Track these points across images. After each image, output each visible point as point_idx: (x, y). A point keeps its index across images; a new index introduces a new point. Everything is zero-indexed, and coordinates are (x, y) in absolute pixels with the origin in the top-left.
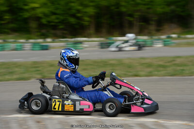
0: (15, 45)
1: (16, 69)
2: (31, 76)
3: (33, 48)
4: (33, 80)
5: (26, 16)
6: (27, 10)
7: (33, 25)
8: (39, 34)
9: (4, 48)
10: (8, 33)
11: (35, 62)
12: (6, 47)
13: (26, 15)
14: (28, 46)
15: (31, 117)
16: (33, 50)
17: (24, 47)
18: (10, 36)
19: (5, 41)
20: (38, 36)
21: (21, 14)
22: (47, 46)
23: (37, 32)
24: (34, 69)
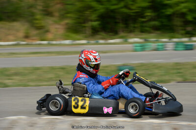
0: (156, 44)
1: (156, 71)
2: (170, 78)
3: (176, 47)
4: (172, 83)
5: (168, 13)
7: (177, 22)
8: (183, 32)
9: (144, 48)
10: (150, 32)
11: (177, 63)
12: (146, 47)
13: (169, 11)
15: (166, 123)
16: (175, 50)
17: (166, 47)
18: (152, 35)
19: (146, 41)
20: (182, 34)
21: (164, 11)
22: (191, 45)
23: (182, 30)
24: (175, 71)
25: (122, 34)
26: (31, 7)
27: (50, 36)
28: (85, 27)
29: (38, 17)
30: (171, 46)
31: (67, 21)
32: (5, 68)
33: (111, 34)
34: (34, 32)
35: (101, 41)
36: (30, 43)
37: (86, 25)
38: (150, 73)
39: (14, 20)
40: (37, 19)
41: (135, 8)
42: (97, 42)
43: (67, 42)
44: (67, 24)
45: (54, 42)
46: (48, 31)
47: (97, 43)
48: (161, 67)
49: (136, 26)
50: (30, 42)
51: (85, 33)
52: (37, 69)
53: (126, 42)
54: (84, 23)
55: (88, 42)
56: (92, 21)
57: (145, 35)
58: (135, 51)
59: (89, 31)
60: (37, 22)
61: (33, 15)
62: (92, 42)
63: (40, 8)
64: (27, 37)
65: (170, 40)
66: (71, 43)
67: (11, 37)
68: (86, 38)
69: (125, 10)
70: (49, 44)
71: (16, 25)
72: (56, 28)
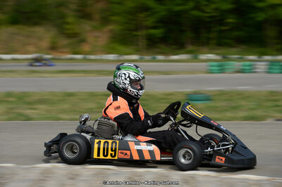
0: (241, 63)
1: (243, 103)
2: (265, 114)
3: (270, 69)
4: (269, 121)
5: (259, 19)
6: (262, 10)
7: (271, 32)
8: (279, 47)
9: (224, 69)
10: (230, 46)
11: (272, 92)
12: (226, 67)
13: (261, 17)
14: (261, 66)
15: (268, 180)
16: (269, 73)
17: (256, 68)
18: (234, 50)
20: (277, 50)
21: (252, 15)
24: (270, 104)
25: (190, 48)
26: (60, 5)
27: (86, 48)
28: (136, 36)
29: (70, 20)
30: (263, 67)
31: (111, 27)
32: (23, 92)
33: (174, 47)
34: (65, 42)
35: (160, 57)
36: (57, 57)
37: (139, 33)
38: (234, 105)
39: (36, 24)
40: (68, 23)
41: (210, 10)
42: (154, 58)
43: (111, 57)
44: (111, 31)
45: (92, 57)
46: (83, 41)
47: (154, 60)
48: (249, 97)
49: (211, 36)
50: (57, 55)
51: (137, 45)
52: (71, 95)
53: (195, 59)
54: (136, 30)
55: (142, 58)
56: (147, 28)
57: (223, 50)
58: (211, 72)
59: (143, 43)
60: (68, 26)
61: (62, 17)
62: (147, 58)
63: (73, 7)
64: (53, 48)
65: (259, 58)
66: (116, 58)
67: (31, 48)
68: (137, 52)
69: (195, 13)
70: (85, 60)
71: (39, 30)
72: (95, 37)
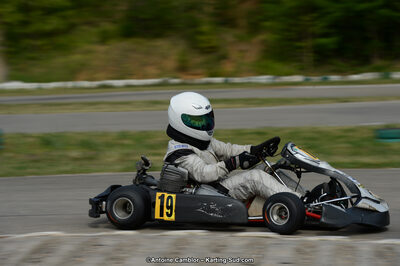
25: (378, 63)
26: (191, 8)
27: (228, 67)
28: (300, 48)
29: (205, 28)
31: (262, 37)
33: (354, 62)
34: (199, 59)
35: (334, 78)
36: (188, 81)
37: (303, 44)
39: (158, 36)
40: (202, 33)
42: (325, 79)
43: (264, 79)
44: (263, 42)
45: (237, 80)
46: (224, 57)
47: (325, 82)
50: (188, 79)
51: (301, 61)
53: (386, 79)
54: (299, 39)
55: (307, 80)
56: (315, 36)
59: (309, 57)
60: (202, 38)
61: (194, 24)
62: (316, 79)
63: (209, 9)
64: (183, 68)
66: (270, 81)
67: (152, 70)
68: (301, 71)
69: (384, 12)
70: (226, 83)
71: (162, 44)
72: (241, 51)
